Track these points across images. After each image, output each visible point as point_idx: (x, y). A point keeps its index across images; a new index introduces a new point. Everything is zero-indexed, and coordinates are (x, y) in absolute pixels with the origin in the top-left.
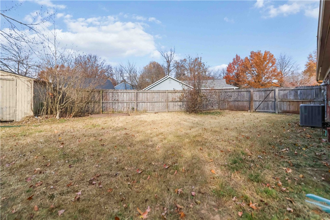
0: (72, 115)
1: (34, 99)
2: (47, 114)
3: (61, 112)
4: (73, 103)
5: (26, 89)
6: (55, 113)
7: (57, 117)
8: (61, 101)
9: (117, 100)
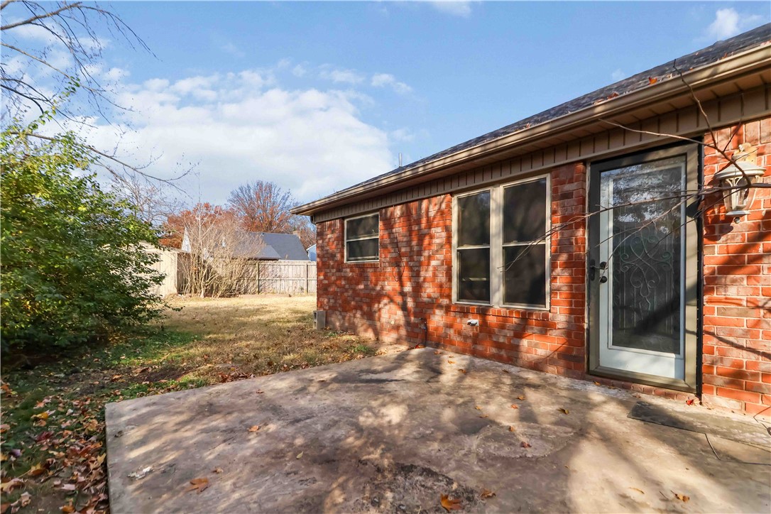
0: (219, 294)
1: (178, 274)
2: (190, 292)
3: (206, 290)
4: (220, 278)
5: (170, 264)
6: (199, 291)
7: (202, 296)
8: (206, 277)
9: (279, 277)
